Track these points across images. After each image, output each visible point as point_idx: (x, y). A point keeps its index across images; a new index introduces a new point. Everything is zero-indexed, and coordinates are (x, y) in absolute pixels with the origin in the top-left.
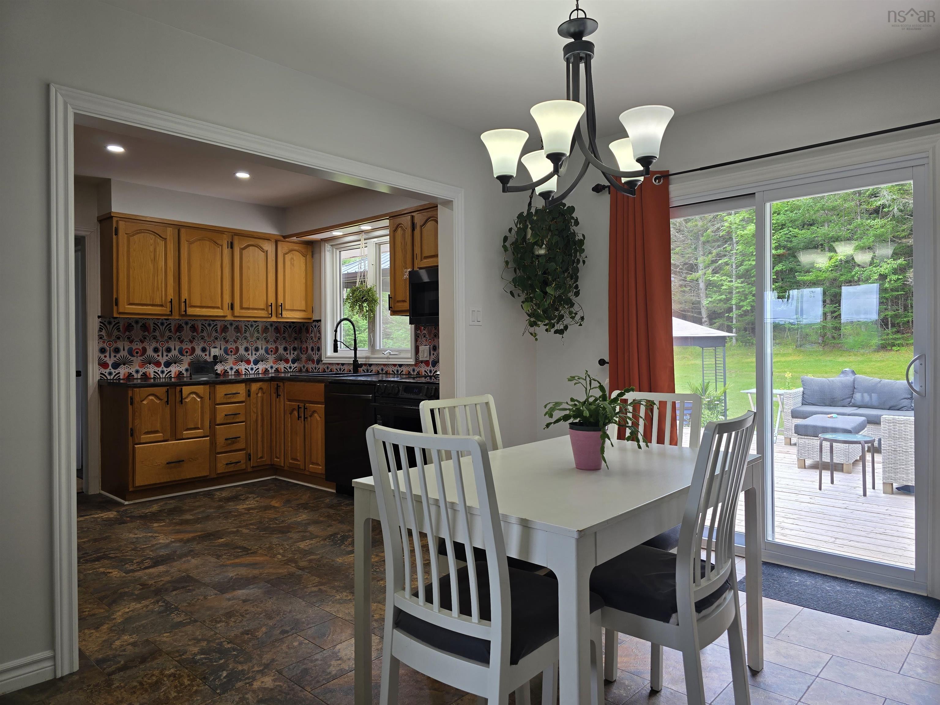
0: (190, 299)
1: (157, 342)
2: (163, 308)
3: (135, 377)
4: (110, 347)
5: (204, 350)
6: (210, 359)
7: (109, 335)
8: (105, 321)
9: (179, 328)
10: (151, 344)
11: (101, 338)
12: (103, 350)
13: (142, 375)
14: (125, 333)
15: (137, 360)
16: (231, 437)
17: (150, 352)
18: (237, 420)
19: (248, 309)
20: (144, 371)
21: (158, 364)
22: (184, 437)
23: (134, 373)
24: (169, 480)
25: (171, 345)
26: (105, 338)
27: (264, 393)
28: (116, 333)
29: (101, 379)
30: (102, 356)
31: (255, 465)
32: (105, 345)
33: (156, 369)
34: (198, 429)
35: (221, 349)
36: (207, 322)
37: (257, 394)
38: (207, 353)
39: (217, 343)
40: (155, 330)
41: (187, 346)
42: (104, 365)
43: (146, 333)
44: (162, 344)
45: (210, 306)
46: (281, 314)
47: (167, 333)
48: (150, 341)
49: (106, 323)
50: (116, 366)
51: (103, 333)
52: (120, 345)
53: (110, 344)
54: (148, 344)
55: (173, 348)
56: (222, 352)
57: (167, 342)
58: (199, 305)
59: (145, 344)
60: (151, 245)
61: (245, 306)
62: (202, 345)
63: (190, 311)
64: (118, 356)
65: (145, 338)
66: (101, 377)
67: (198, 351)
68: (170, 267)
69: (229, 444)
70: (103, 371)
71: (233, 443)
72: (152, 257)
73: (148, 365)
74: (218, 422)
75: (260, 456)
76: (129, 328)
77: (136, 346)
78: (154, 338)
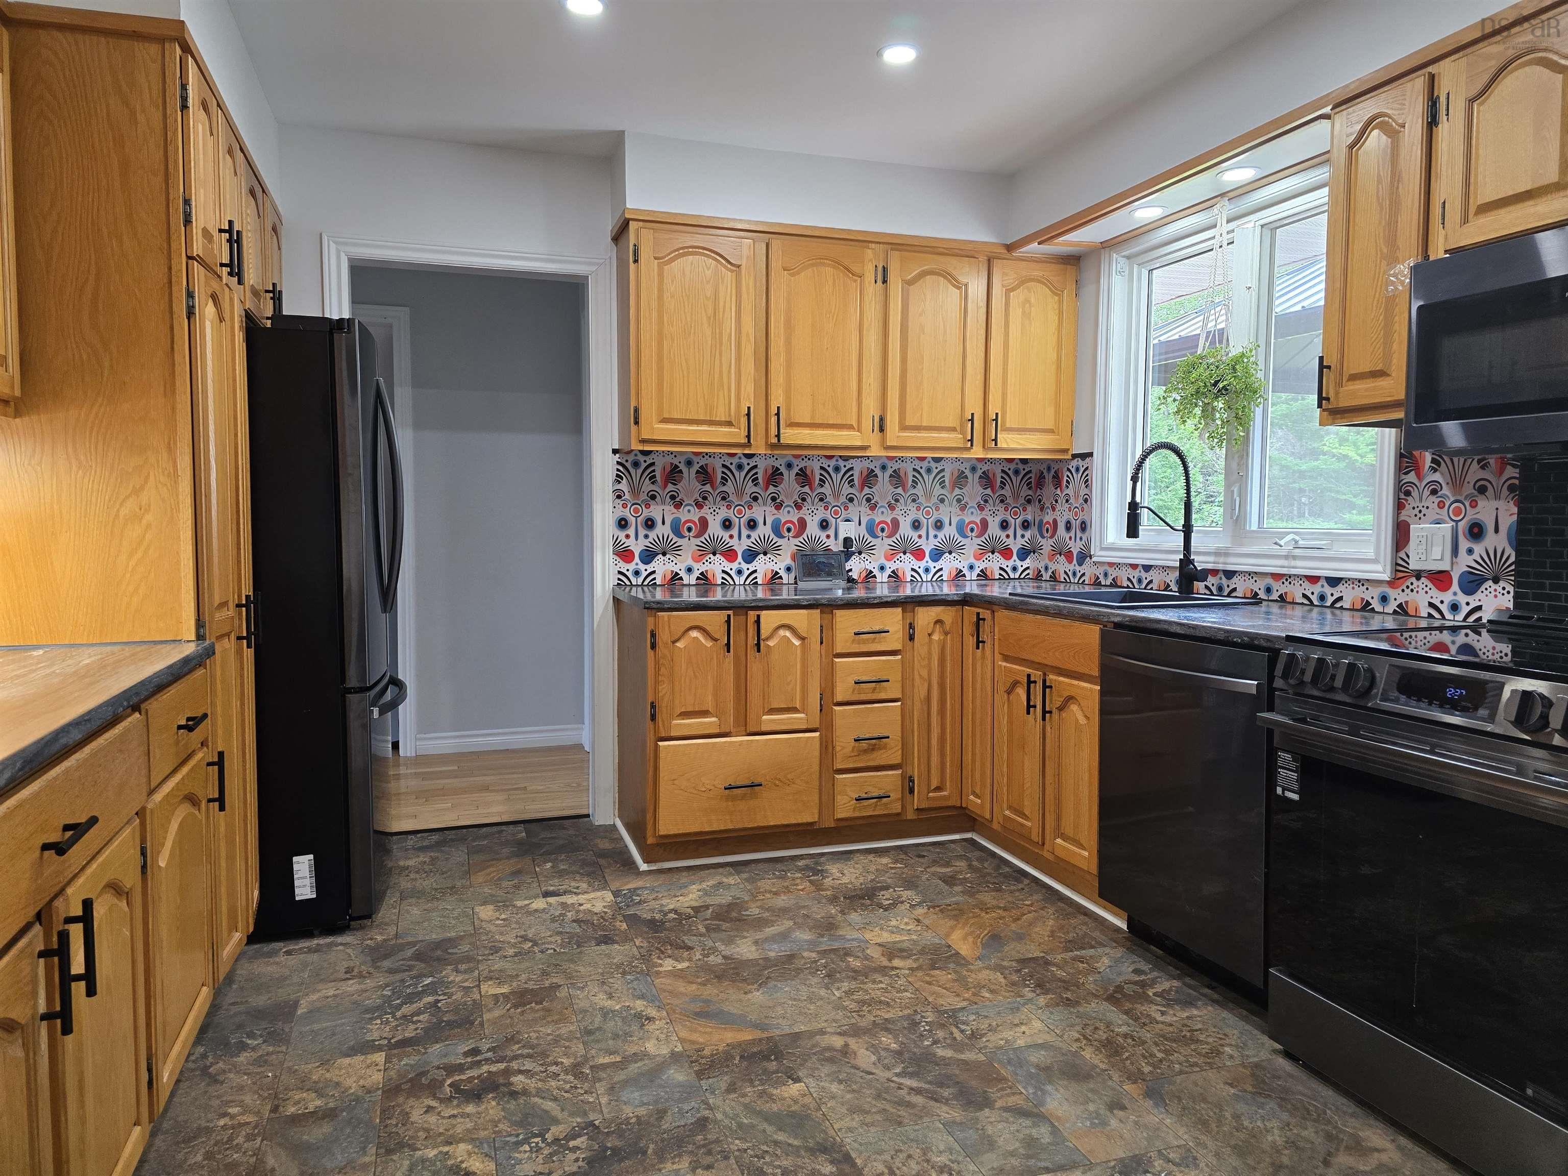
0: (788, 410)
1: (729, 507)
2: (733, 430)
3: (685, 582)
4: (636, 517)
5: (824, 525)
6: (836, 546)
7: (635, 491)
8: (627, 461)
9: (774, 476)
10: (717, 510)
11: (619, 497)
12: (622, 524)
13: (698, 578)
14: (665, 486)
15: (689, 545)
16: (867, 736)
17: (715, 528)
18: (883, 696)
19: (918, 428)
20: (703, 569)
21: (730, 555)
22: (764, 728)
23: (682, 574)
24: (730, 826)
25: (757, 512)
26: (627, 496)
27: (946, 634)
28: (647, 486)
29: (618, 584)
30: (622, 535)
31: (922, 806)
32: (627, 513)
33: (727, 566)
34: (794, 710)
35: (860, 524)
36: (833, 463)
37: (930, 635)
38: (831, 532)
39: (854, 511)
40: (724, 480)
41: (789, 515)
42: (625, 555)
43: (708, 487)
44: (740, 512)
45: (831, 422)
46: (996, 440)
47: (750, 488)
48: (715, 504)
49: (628, 465)
50: (648, 556)
51: (624, 486)
52: (655, 511)
53: (636, 511)
54: (712, 510)
55: (761, 521)
56: (863, 531)
57: (750, 507)
58: (808, 420)
59: (705, 512)
60: (708, 282)
61: (909, 422)
62: (821, 514)
63: (790, 436)
64: (652, 535)
65: (705, 498)
66: (619, 579)
67: (813, 529)
68: (748, 335)
69: (865, 751)
70: (623, 567)
71: (873, 749)
72: (710, 311)
73: (711, 556)
74: (839, 698)
75: (935, 783)
76: (673, 474)
77: (688, 514)
78: (724, 499)
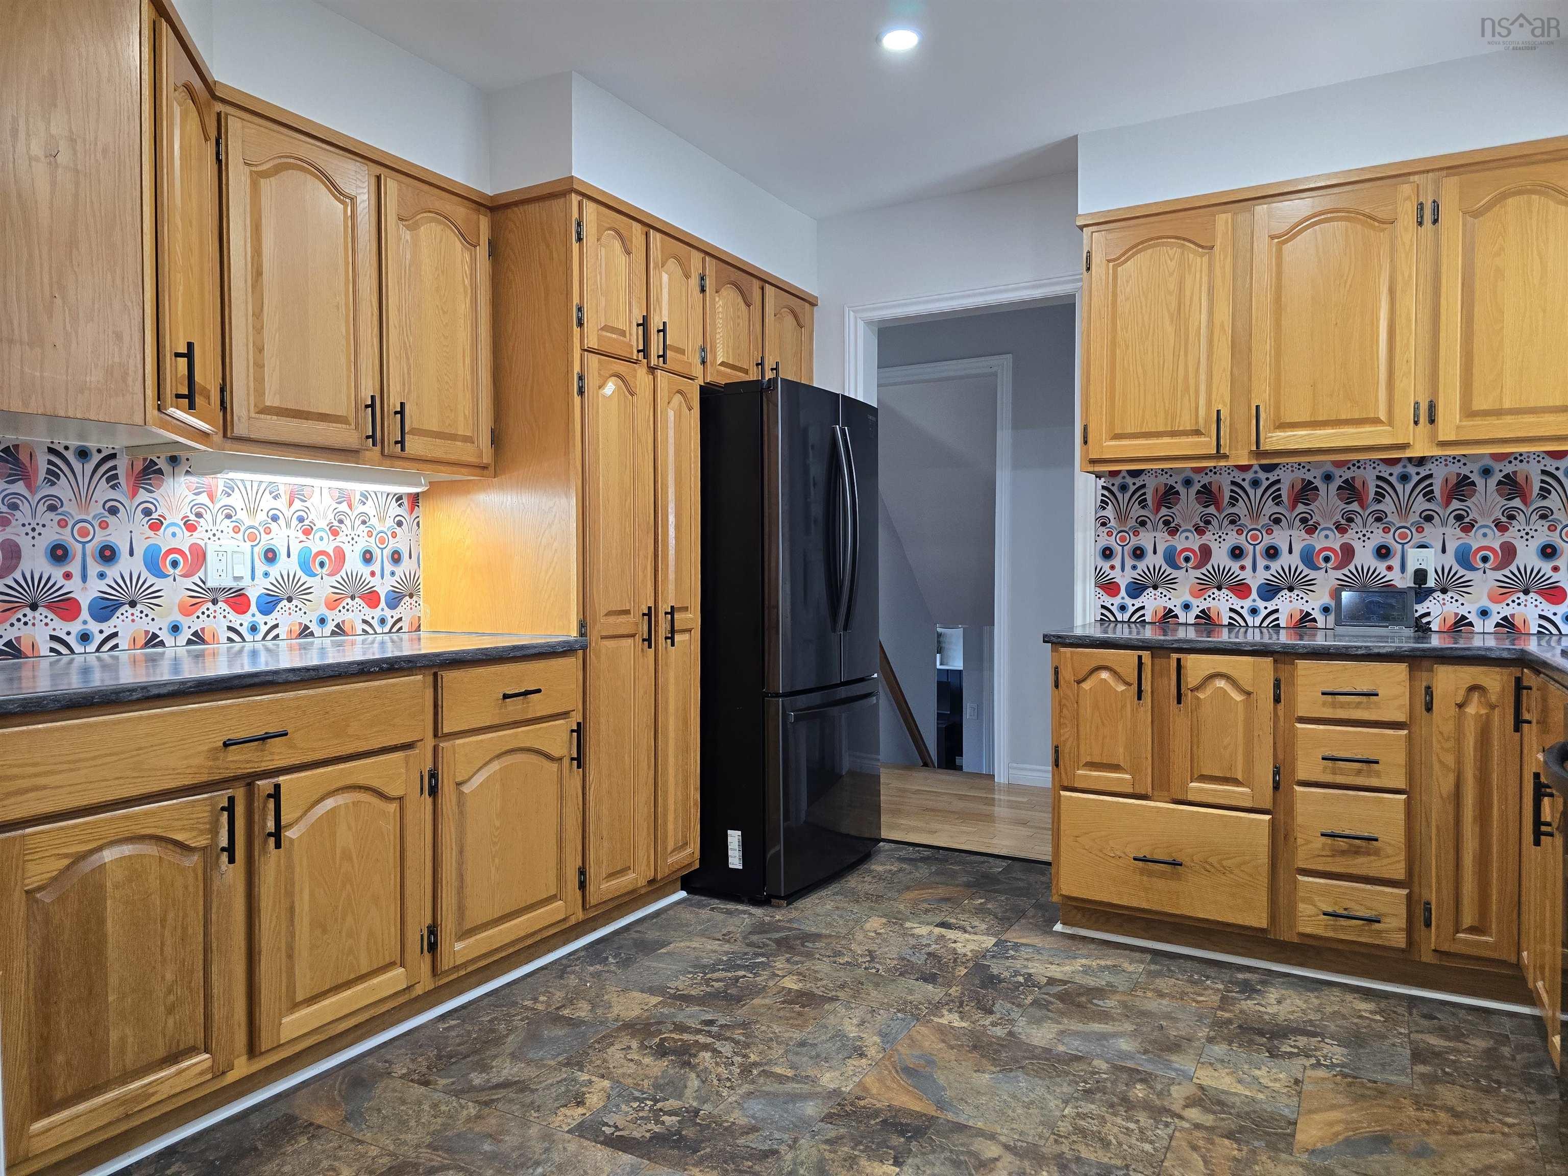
1: (1240, 532)
3: (1182, 620)
4: (1123, 546)
5: (1383, 552)
6: (1403, 581)
7: (1122, 517)
8: (1113, 484)
9: (1305, 492)
10: (1224, 536)
11: (1104, 524)
12: (1107, 553)
13: (1197, 617)
14: (1158, 510)
15: (1187, 578)
16: (1347, 832)
17: (1220, 557)
18: (1375, 782)
19: (1498, 413)
20: (1204, 605)
21: (1241, 590)
22: (1191, 797)
23: (1178, 611)
25: (1280, 538)
26: (1113, 523)
27: (1492, 707)
28: (1136, 511)
29: (1101, 619)
30: (1106, 566)
31: (1445, 947)
32: (1112, 542)
33: (1237, 603)
34: (1236, 782)
35: (1444, 551)
37: (1460, 706)
38: (1395, 562)
39: (1432, 533)
40: (1234, 500)
41: (1327, 541)
42: (1110, 588)
43: (1212, 510)
44: (1254, 538)
45: (1344, 417)
47: (1270, 508)
48: (1220, 528)
49: (1115, 489)
50: (1136, 590)
51: (1109, 512)
52: (1145, 539)
53: (1123, 539)
54: (1216, 536)
55: (1285, 548)
56: (1449, 560)
57: (1270, 531)
58: (1306, 418)
59: (1208, 538)
60: (1171, 274)
61: (1479, 404)
62: (1378, 537)
64: (1142, 565)
65: (1208, 523)
66: (1102, 614)
67: (1365, 557)
68: (1222, 325)
69: (1343, 853)
70: (1108, 601)
71: (1357, 852)
72: (1174, 305)
73: (1215, 590)
74: (1301, 775)
75: (1468, 920)
76: (1168, 496)
77: (1188, 541)
78: (1233, 522)
